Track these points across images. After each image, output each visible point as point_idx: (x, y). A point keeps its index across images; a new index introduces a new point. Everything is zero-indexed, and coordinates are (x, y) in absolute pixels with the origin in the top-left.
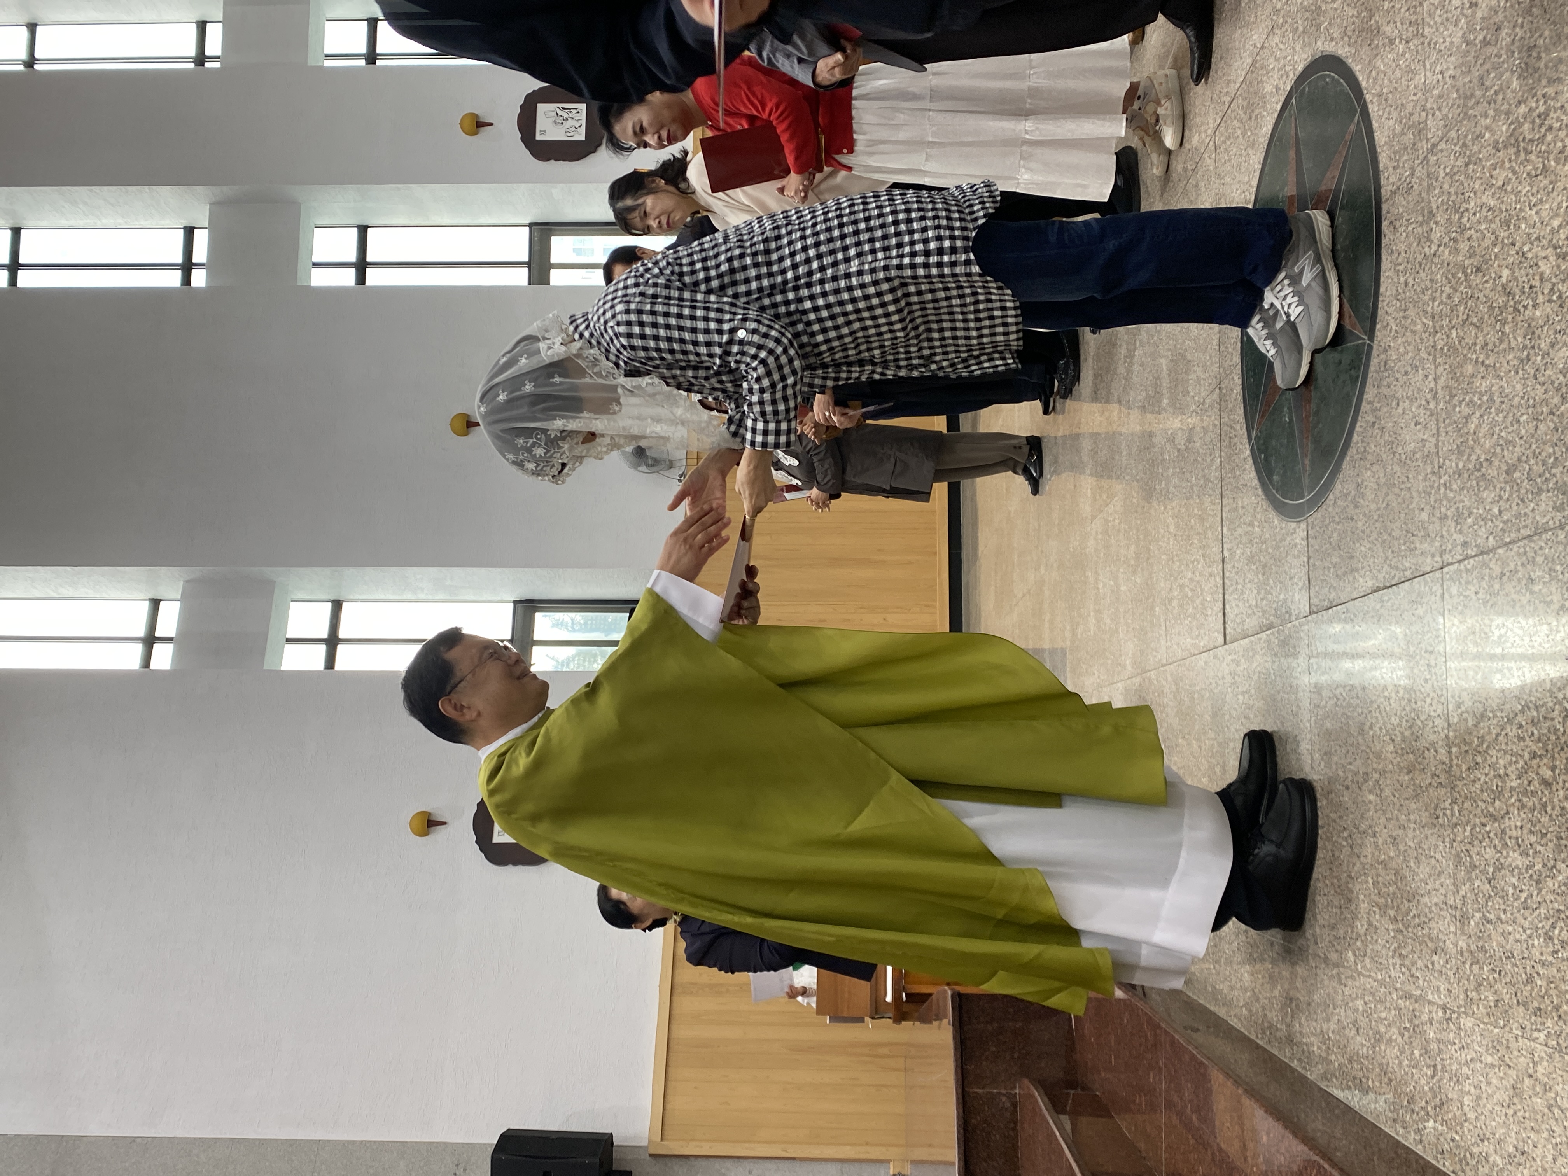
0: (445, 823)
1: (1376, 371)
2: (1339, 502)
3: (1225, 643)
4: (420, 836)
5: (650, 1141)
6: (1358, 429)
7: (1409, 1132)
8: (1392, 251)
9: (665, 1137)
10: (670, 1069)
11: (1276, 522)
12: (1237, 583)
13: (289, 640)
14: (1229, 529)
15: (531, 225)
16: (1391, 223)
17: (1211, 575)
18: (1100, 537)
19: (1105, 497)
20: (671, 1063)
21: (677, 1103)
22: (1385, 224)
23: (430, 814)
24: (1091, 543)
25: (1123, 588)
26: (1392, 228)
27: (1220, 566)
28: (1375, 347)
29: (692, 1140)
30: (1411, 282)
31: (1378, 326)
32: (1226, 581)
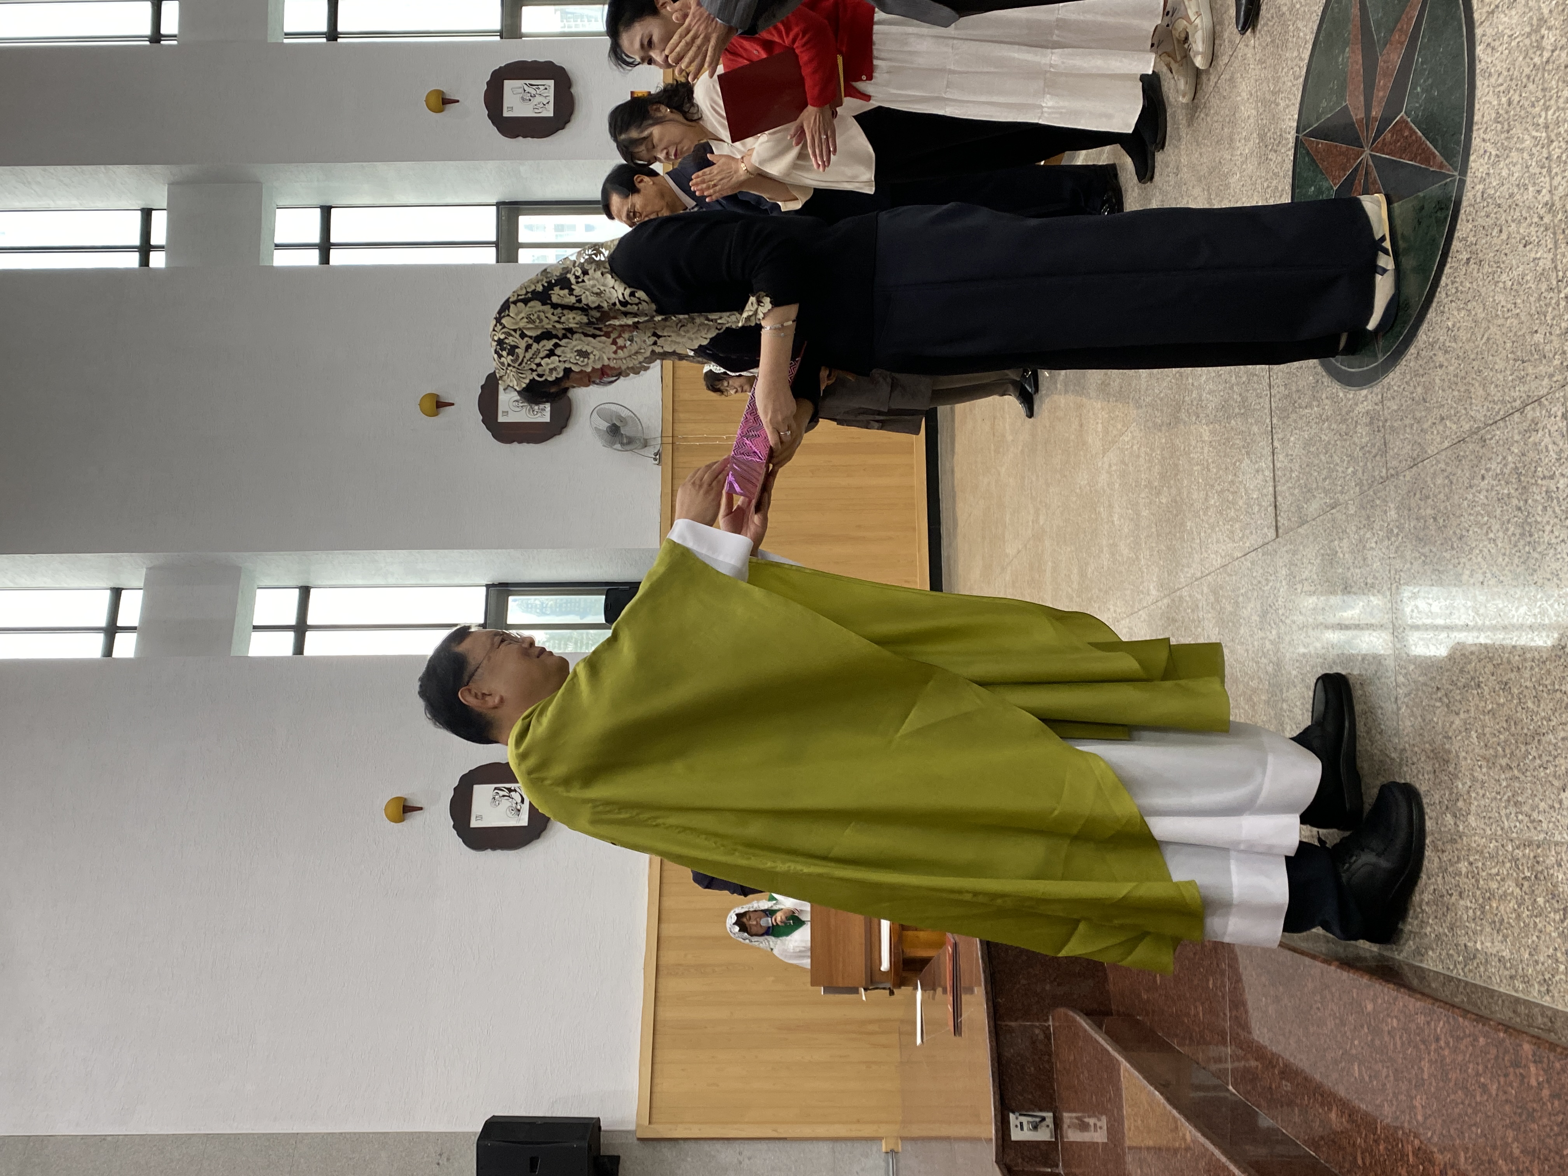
0: (421, 809)
1: (1470, 205)
2: (1423, 353)
3: (1277, 536)
4: (396, 822)
5: (638, 1125)
6: (1447, 270)
7: (1533, 985)
8: (1490, 75)
9: (654, 1120)
10: (657, 1052)
11: (1341, 395)
12: (1292, 471)
13: (256, 628)
14: (1280, 418)
15: (498, 205)
16: (1489, 44)
17: (1258, 471)
18: (1114, 468)
19: (1119, 426)
20: (657, 1046)
21: (664, 1085)
22: (1479, 50)
23: (405, 799)
24: (1103, 478)
25: (1145, 513)
26: (1489, 50)
27: (1270, 458)
28: (1469, 180)
29: (681, 1123)
30: (1516, 98)
31: (1472, 158)
32: (1279, 473)
